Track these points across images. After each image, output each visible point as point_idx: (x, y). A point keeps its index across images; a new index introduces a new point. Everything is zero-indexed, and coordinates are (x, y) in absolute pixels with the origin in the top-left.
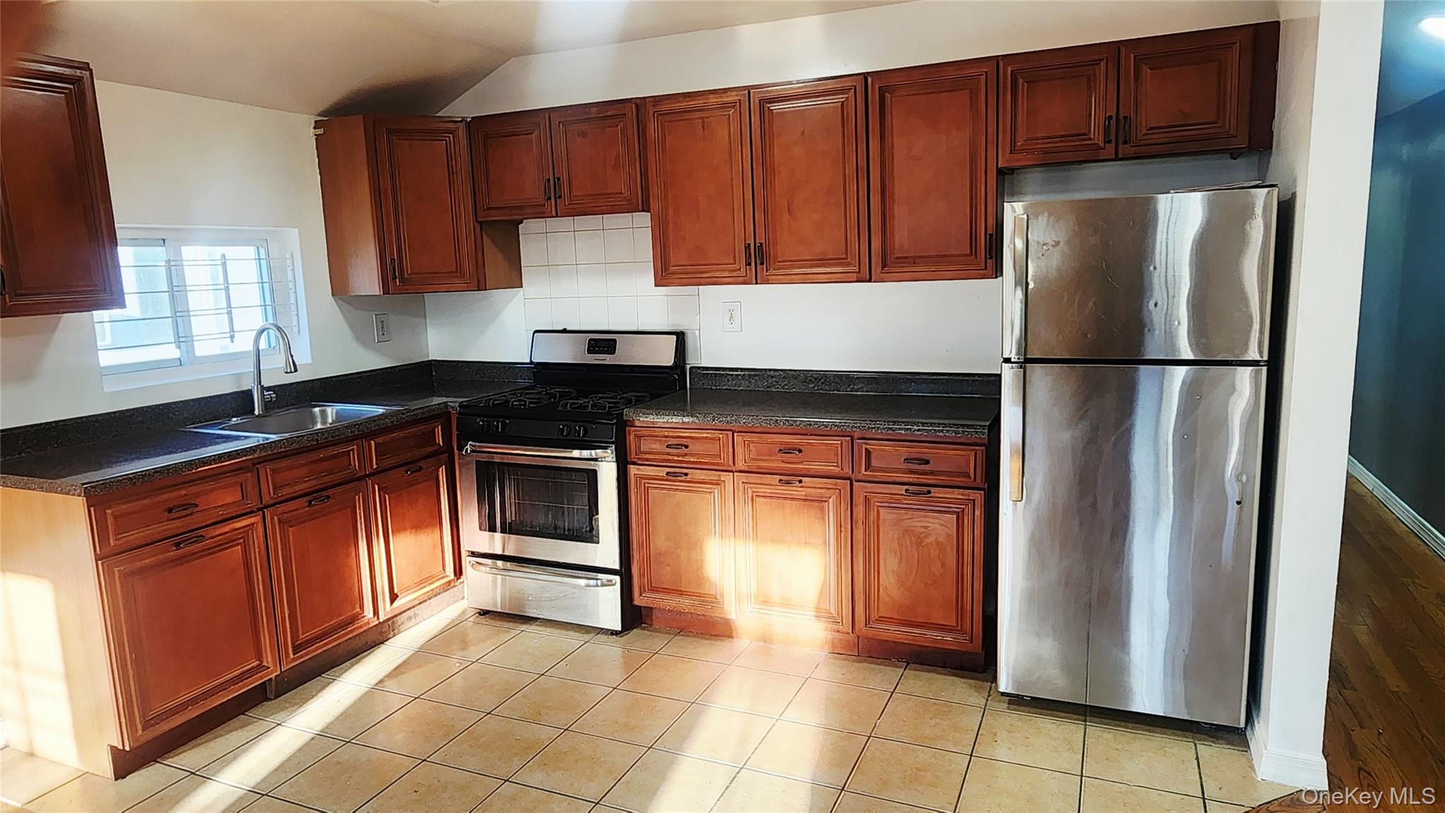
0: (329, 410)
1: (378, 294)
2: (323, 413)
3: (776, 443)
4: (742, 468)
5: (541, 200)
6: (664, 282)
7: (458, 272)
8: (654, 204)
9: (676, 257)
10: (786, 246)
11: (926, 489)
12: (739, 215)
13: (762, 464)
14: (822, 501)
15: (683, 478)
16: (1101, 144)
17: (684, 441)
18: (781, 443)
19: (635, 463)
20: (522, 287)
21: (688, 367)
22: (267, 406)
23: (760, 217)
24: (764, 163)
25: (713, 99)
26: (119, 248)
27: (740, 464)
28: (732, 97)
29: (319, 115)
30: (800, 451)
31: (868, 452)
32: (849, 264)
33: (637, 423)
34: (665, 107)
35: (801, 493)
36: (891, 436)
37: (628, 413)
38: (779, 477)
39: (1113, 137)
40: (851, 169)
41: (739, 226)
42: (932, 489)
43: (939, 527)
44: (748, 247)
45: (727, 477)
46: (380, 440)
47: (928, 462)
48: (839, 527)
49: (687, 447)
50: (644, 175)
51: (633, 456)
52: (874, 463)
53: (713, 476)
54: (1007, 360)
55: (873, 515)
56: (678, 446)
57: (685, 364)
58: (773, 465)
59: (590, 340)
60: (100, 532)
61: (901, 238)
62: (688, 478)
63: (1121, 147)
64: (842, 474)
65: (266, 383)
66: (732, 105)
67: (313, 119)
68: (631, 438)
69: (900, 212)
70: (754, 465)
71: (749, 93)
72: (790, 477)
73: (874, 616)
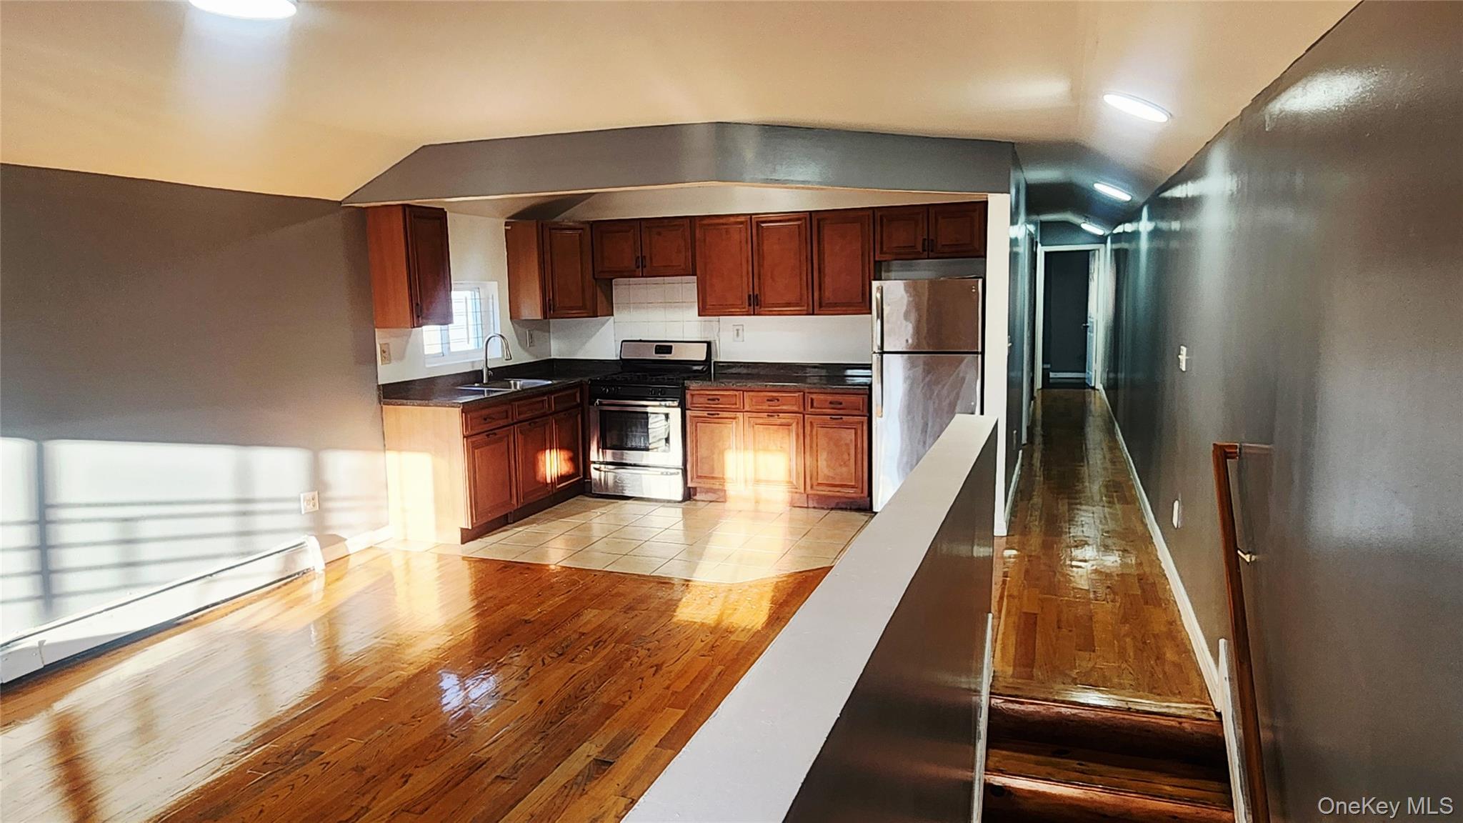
0: (518, 383)
1: (540, 318)
2: (515, 385)
3: (766, 396)
4: (748, 410)
5: (633, 267)
6: (703, 314)
7: (584, 307)
8: (698, 272)
9: (710, 301)
10: (769, 296)
11: (839, 417)
12: (745, 279)
13: (758, 407)
14: (789, 425)
15: (716, 416)
16: (921, 251)
17: (718, 397)
18: (769, 396)
19: (690, 410)
20: (612, 315)
21: (712, 362)
22: (489, 377)
23: (756, 280)
24: (758, 254)
25: (732, 219)
26: (453, 292)
27: (747, 408)
28: (742, 219)
29: (508, 218)
30: (778, 400)
31: (812, 400)
32: (804, 306)
33: (691, 388)
34: (705, 222)
35: (779, 421)
36: (823, 391)
37: (687, 383)
38: (766, 414)
39: (926, 249)
40: (803, 258)
41: (745, 286)
42: (843, 417)
43: (849, 435)
44: (749, 296)
45: (740, 415)
46: (556, 395)
47: (841, 404)
48: (798, 435)
49: (718, 400)
50: (694, 256)
51: (688, 406)
52: (815, 405)
53: (732, 415)
54: (875, 353)
55: (814, 433)
56: (713, 400)
57: (711, 360)
58: (764, 407)
59: (657, 346)
60: (466, 424)
61: (828, 294)
62: (719, 416)
63: (930, 253)
64: (800, 411)
65: (490, 367)
66: (741, 223)
67: (503, 221)
68: (688, 397)
69: (828, 281)
70: (754, 408)
71: (751, 218)
72: (771, 414)
73: (815, 483)
